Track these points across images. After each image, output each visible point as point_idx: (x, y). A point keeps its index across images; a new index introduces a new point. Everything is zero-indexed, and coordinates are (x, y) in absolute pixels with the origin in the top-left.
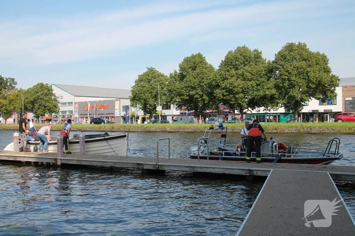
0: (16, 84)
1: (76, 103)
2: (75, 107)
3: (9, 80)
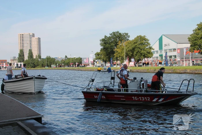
0: (129, 37)
2: (178, 52)
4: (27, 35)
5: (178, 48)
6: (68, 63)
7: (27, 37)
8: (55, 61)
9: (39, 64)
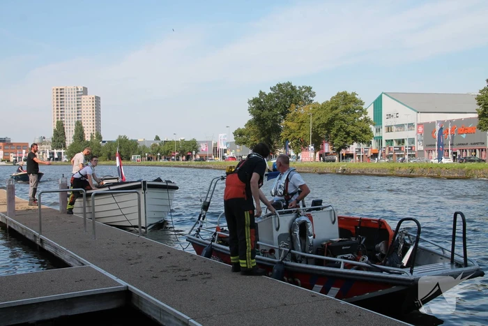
0: (313, 95)
1: (419, 125)
2: (418, 132)
3: (303, 90)
4: (70, 91)
5: (419, 122)
6: (168, 151)
7: (70, 94)
8: (138, 146)
9: (101, 152)
